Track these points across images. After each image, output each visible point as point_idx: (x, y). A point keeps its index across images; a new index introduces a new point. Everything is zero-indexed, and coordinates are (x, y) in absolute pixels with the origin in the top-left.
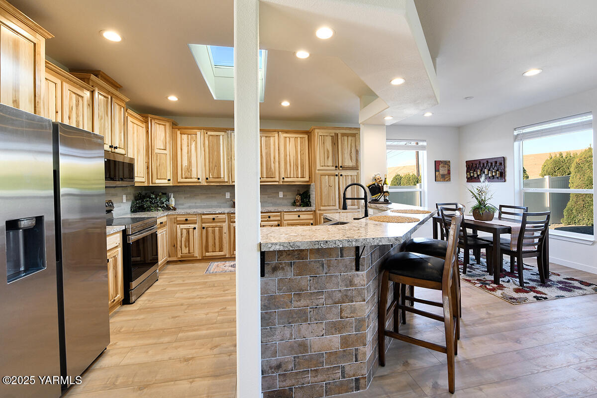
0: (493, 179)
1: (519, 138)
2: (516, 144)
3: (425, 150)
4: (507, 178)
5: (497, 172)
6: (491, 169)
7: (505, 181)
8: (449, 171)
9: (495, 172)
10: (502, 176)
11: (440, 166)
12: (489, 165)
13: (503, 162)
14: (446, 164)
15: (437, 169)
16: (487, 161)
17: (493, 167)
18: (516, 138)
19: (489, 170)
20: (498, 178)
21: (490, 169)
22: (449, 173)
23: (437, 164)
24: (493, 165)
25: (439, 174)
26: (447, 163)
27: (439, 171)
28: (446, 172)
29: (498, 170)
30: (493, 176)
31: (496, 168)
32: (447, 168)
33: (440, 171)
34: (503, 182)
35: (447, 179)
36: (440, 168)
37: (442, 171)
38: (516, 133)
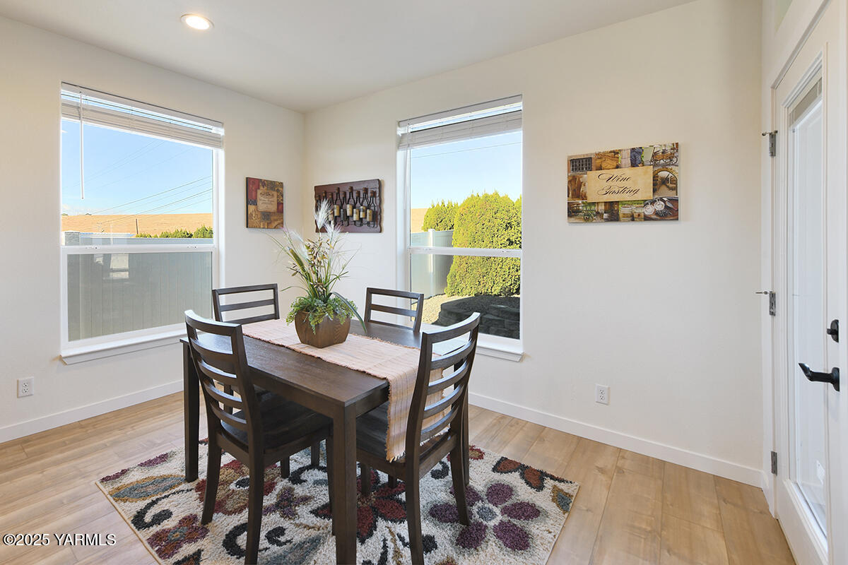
0: (361, 225)
1: (405, 141)
2: (400, 154)
3: (220, 147)
4: (384, 224)
5: (368, 211)
6: (358, 204)
7: (381, 232)
8: (280, 205)
9: (363, 211)
10: (375, 221)
11: (259, 192)
12: (355, 195)
13: (378, 190)
14: (272, 189)
15: (250, 200)
16: (352, 188)
17: (361, 200)
18: (401, 142)
19: (354, 207)
20: (368, 223)
21: (355, 204)
22: (280, 210)
23: (252, 185)
24: (362, 196)
25: (257, 210)
26: (275, 188)
27: (255, 203)
28: (273, 208)
29: (368, 207)
30: (361, 220)
31: (365, 203)
32: (275, 199)
33: (259, 203)
34: (377, 232)
35: (276, 223)
36: (259, 196)
37: (265, 203)
38: (400, 131)
